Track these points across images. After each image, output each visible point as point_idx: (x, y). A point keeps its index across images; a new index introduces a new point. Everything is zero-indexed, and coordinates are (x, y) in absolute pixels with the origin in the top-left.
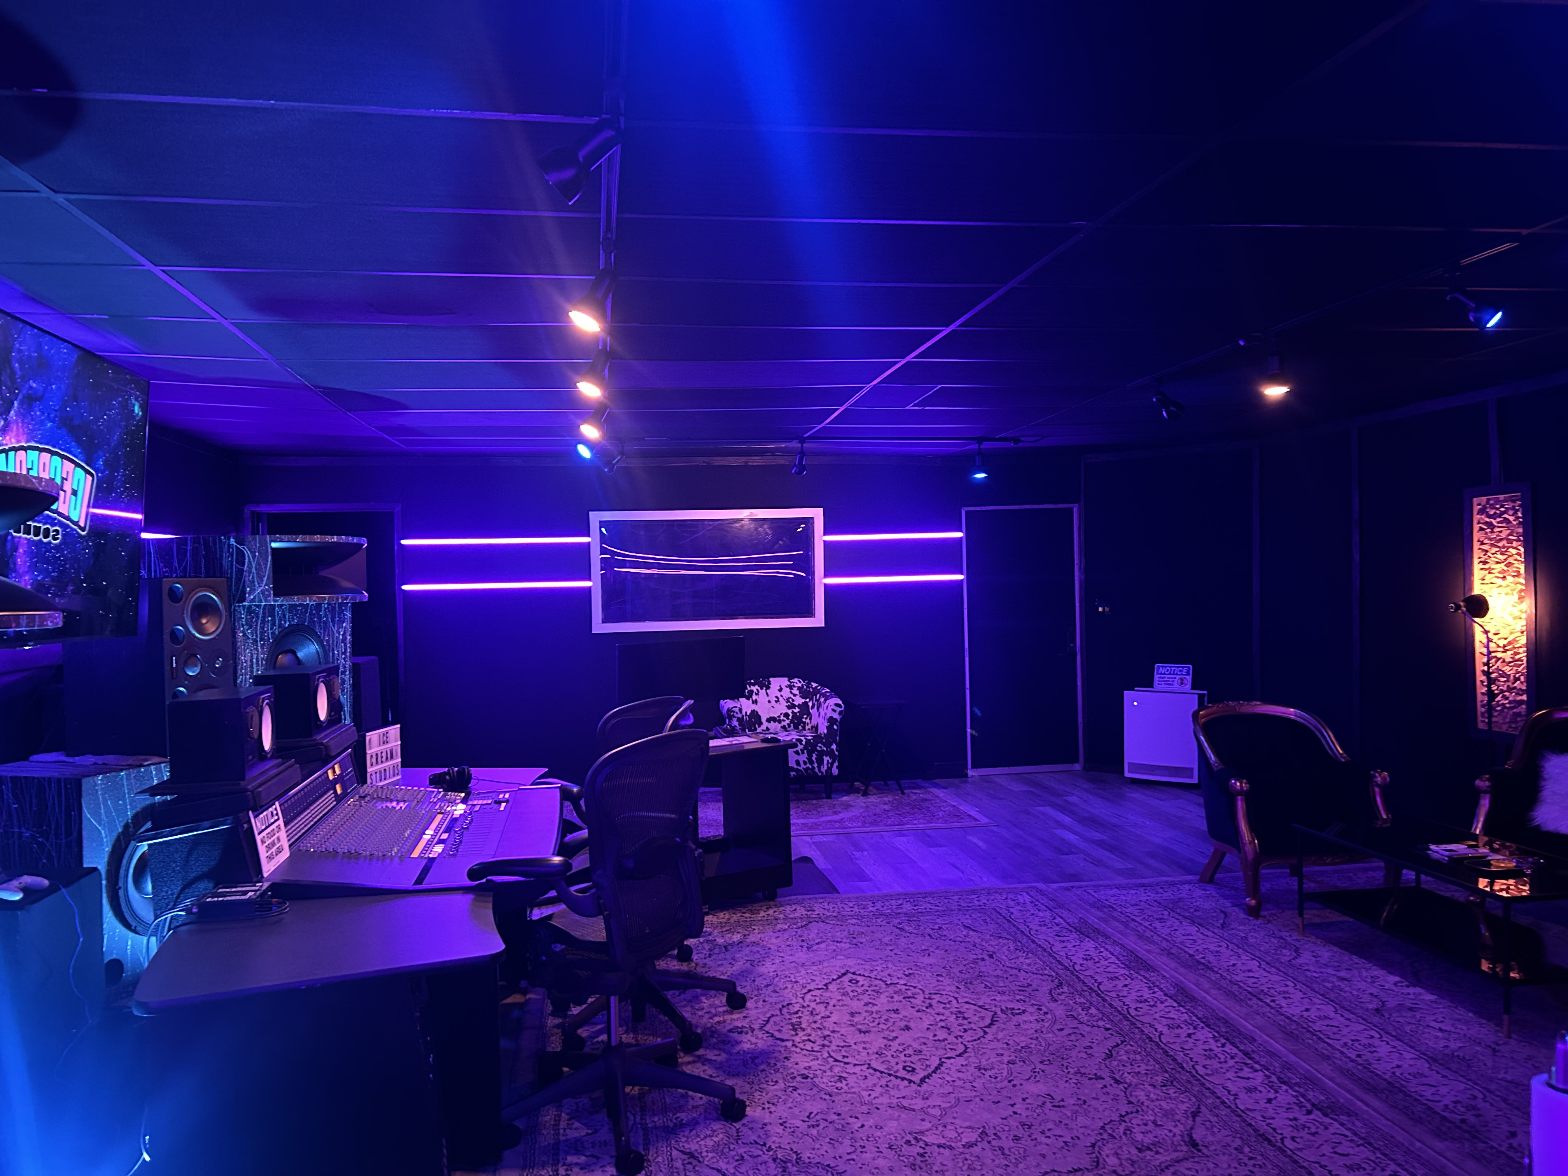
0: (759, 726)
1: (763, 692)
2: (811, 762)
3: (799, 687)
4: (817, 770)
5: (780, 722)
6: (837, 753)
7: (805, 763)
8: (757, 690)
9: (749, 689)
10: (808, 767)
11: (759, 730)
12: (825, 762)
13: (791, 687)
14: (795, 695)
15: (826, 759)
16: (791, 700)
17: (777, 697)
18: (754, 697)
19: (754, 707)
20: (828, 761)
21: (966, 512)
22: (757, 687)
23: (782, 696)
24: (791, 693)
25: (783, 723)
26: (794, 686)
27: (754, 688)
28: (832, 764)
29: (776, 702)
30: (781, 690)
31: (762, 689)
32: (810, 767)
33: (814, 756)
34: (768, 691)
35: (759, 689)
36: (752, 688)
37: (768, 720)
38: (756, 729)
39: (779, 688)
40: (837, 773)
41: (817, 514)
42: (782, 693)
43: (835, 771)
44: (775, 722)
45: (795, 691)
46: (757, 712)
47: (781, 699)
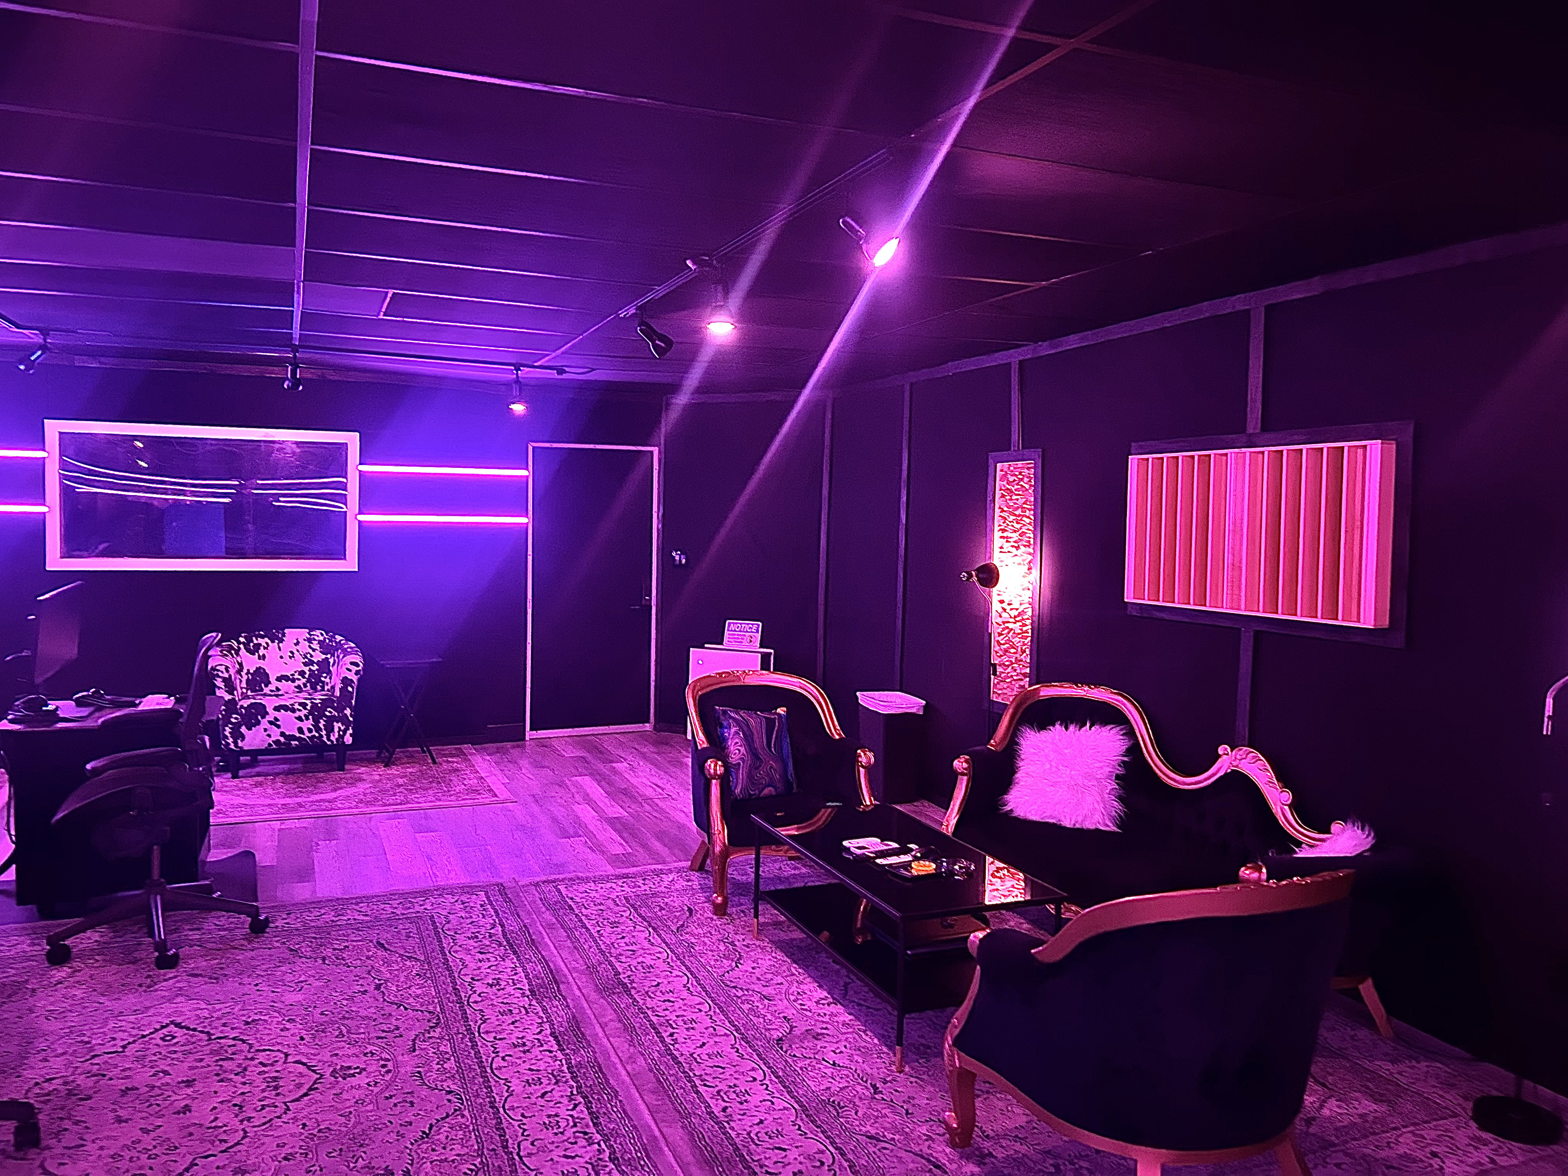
0: (266, 686)
1: (273, 646)
2: (318, 730)
3: (319, 641)
4: (325, 739)
5: (293, 681)
7: (310, 731)
8: (267, 643)
10: (314, 736)
11: (266, 690)
12: (336, 730)
13: (310, 640)
14: (314, 650)
15: (337, 725)
16: (308, 656)
17: (292, 652)
20: (339, 728)
21: (534, 448)
22: (267, 640)
24: (310, 647)
25: (297, 683)
26: (315, 640)
27: (263, 642)
28: (345, 732)
29: (290, 657)
32: (317, 735)
33: (322, 723)
34: (281, 644)
35: (269, 642)
36: (260, 640)
37: (279, 679)
38: (262, 690)
39: (295, 641)
40: (350, 742)
41: (352, 439)
42: (298, 647)
43: (348, 740)
44: (287, 681)
45: (315, 645)
46: (264, 670)
47: (296, 654)
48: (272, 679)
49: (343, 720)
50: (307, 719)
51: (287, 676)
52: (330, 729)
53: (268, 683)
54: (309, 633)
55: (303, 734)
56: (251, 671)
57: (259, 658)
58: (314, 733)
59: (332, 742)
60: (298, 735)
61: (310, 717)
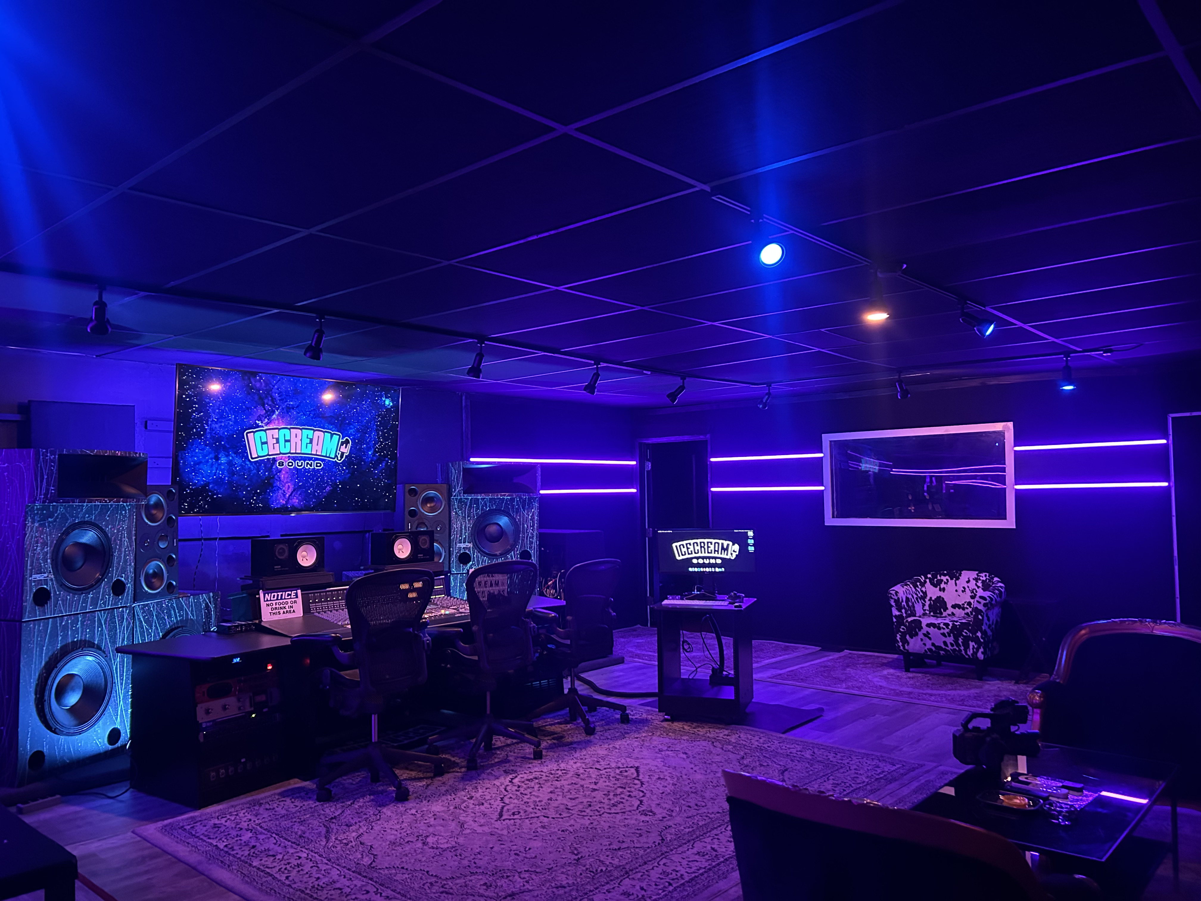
0: (945, 611)
1: (952, 582)
2: (958, 645)
3: (983, 581)
4: (963, 652)
5: (964, 609)
6: (982, 640)
7: (952, 645)
8: (947, 580)
9: (939, 578)
10: (955, 649)
11: (945, 614)
12: (971, 647)
13: (976, 580)
14: (978, 587)
15: (972, 644)
16: (974, 591)
17: (964, 588)
18: (942, 586)
19: (941, 594)
20: (973, 646)
21: (1173, 418)
22: (947, 577)
23: (968, 587)
24: (976, 584)
25: (966, 611)
26: (980, 579)
27: (944, 578)
28: (978, 649)
29: (963, 591)
30: (968, 582)
31: (952, 579)
32: (957, 649)
33: (960, 641)
34: (957, 581)
35: (949, 579)
36: (943, 577)
37: (954, 607)
38: (942, 613)
39: (967, 580)
40: (982, 658)
41: (1006, 428)
42: (969, 584)
43: (980, 656)
44: (959, 609)
45: (980, 584)
46: (943, 599)
47: (967, 589)
48: (949, 606)
49: (976, 640)
50: (950, 636)
51: (959, 605)
52: (967, 647)
53: (946, 609)
54: (977, 574)
55: (948, 647)
56: (933, 599)
57: (940, 590)
58: (955, 647)
59: (969, 656)
60: (944, 647)
61: (952, 635)
